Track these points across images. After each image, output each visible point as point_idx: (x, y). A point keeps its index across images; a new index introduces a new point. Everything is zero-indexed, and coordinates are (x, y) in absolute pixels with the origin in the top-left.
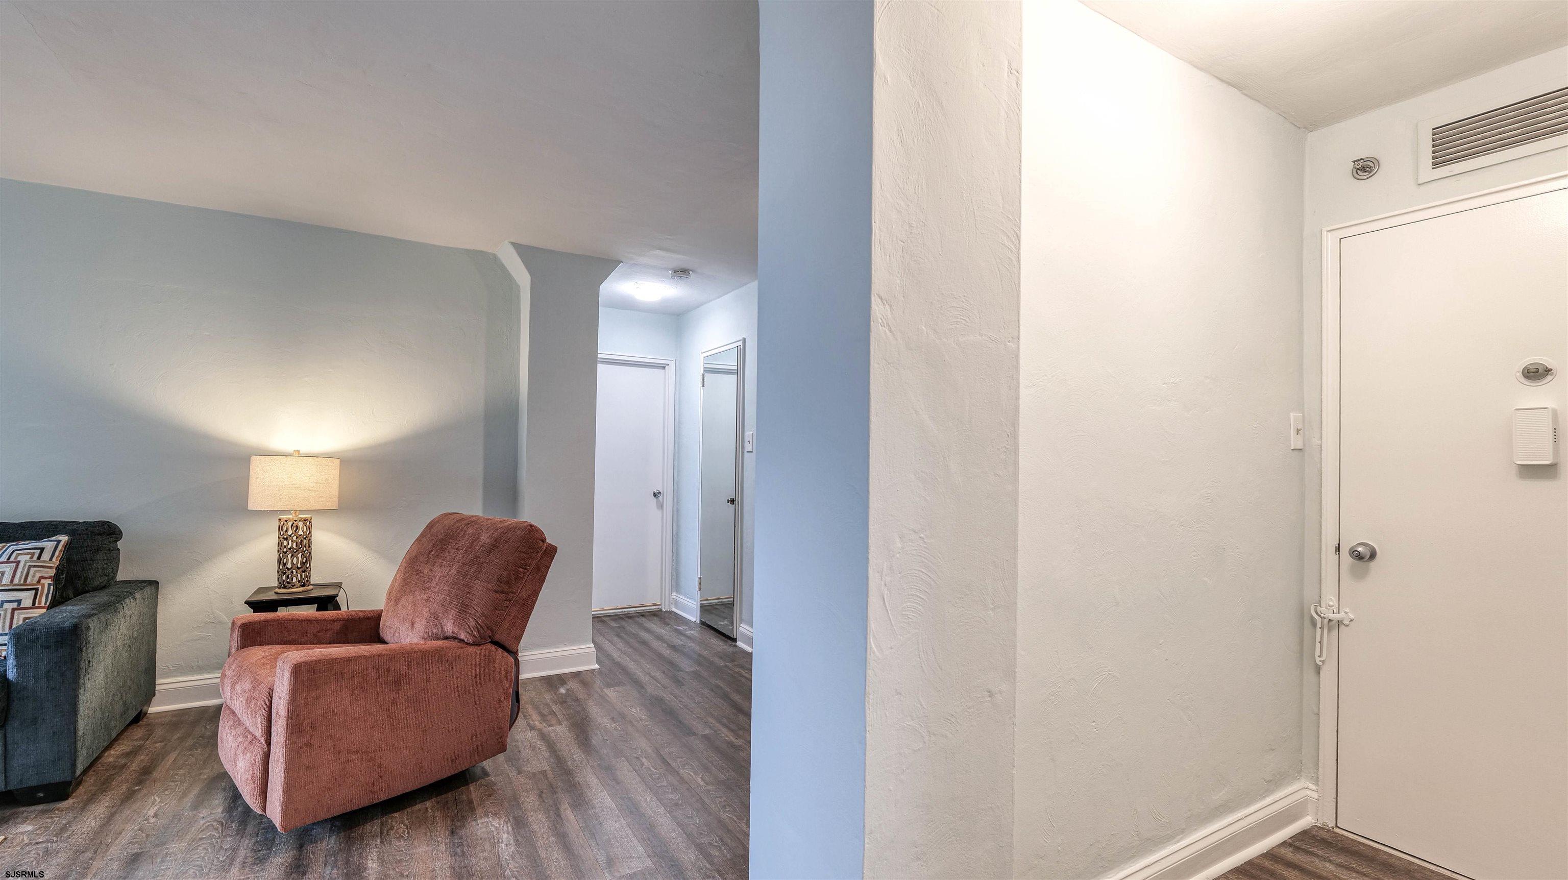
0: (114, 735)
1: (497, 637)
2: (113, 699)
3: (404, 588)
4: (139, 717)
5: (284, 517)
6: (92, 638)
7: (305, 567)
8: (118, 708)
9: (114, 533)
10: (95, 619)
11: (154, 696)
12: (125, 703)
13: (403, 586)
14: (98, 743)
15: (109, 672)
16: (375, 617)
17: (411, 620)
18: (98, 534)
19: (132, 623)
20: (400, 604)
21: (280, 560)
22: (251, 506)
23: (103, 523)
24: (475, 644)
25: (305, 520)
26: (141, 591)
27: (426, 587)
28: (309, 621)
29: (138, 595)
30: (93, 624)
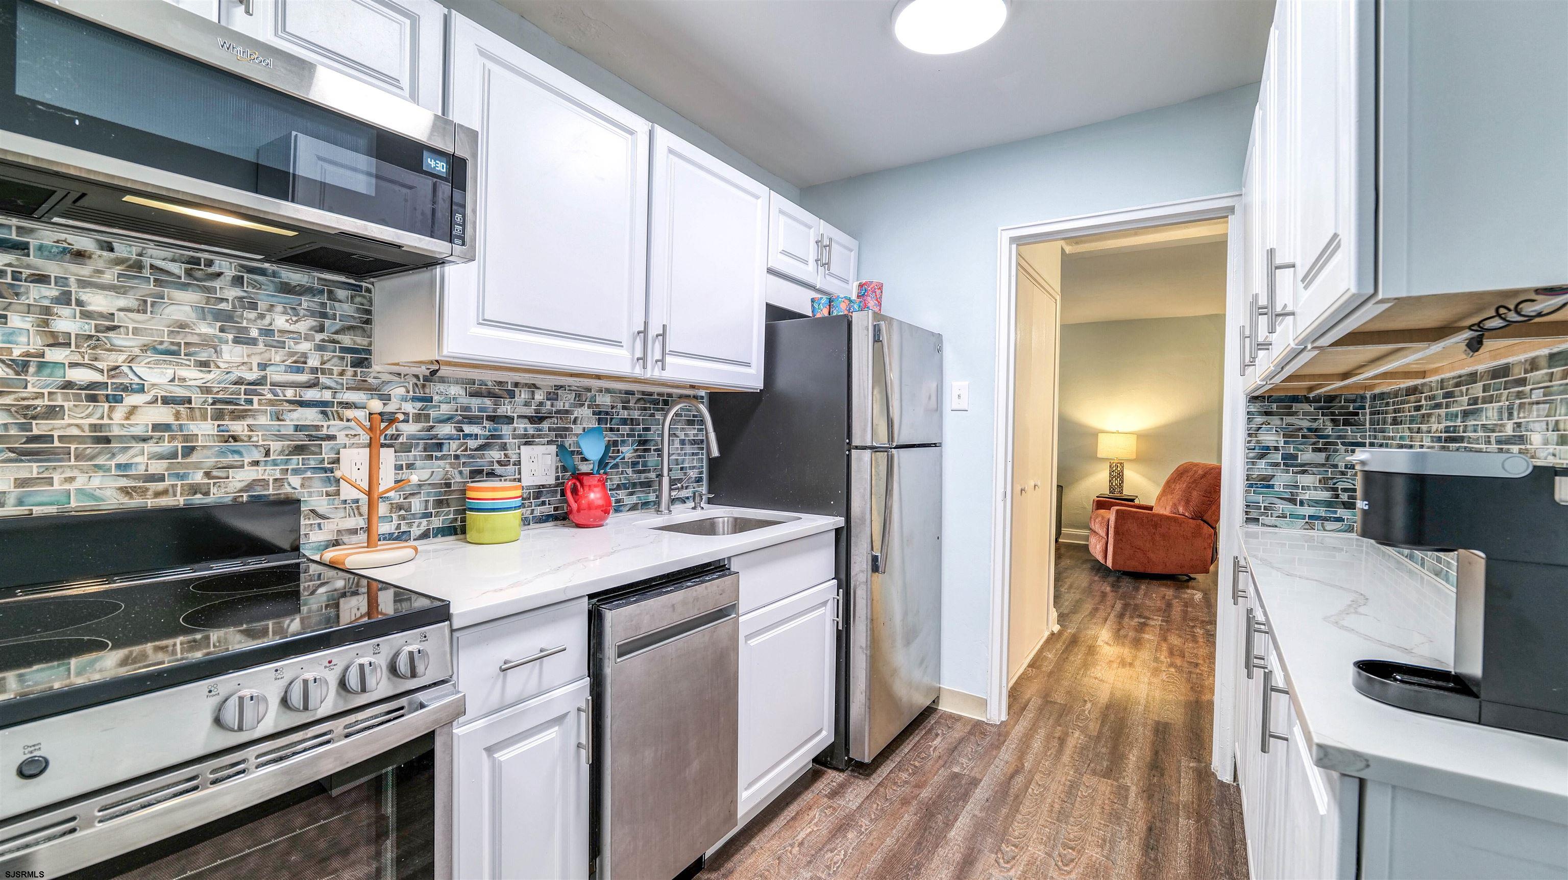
1: (1205, 518)
5: (1112, 461)
7: (1121, 486)
13: (1163, 494)
16: (1150, 507)
17: (1165, 506)
20: (1161, 500)
21: (1110, 481)
22: (1099, 456)
24: (1192, 518)
25: (1121, 464)
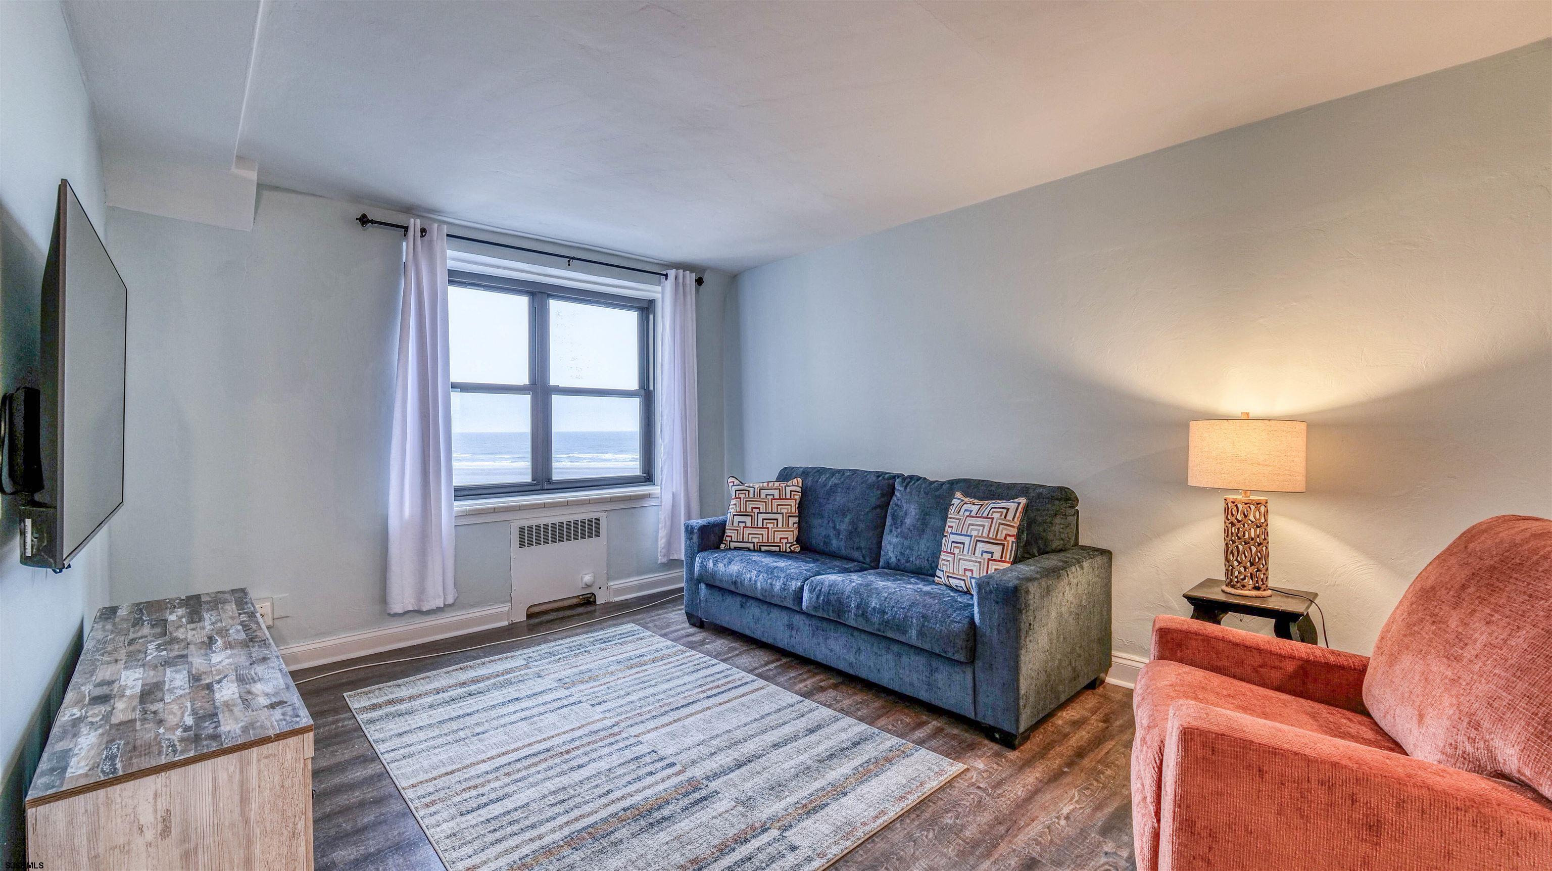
0: (1063, 698)
2: (1060, 664)
3: (1406, 640)
4: (1094, 684)
5: (1233, 497)
6: (1032, 602)
7: (1261, 564)
8: (1067, 673)
9: (1069, 499)
10: (1036, 584)
11: (1110, 667)
12: (1074, 670)
13: (1405, 636)
14: (1044, 704)
15: (1054, 636)
16: (1355, 669)
17: (1417, 704)
18: (1057, 499)
19: (1080, 591)
20: (1398, 667)
21: (1228, 550)
22: (1192, 482)
23: (1062, 489)
25: (1258, 504)
26: (1091, 560)
27: (1452, 655)
28: (1247, 647)
29: (1086, 564)
30: (1033, 588)
